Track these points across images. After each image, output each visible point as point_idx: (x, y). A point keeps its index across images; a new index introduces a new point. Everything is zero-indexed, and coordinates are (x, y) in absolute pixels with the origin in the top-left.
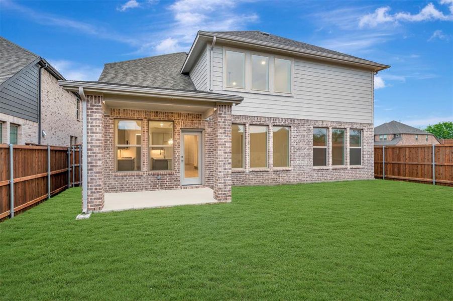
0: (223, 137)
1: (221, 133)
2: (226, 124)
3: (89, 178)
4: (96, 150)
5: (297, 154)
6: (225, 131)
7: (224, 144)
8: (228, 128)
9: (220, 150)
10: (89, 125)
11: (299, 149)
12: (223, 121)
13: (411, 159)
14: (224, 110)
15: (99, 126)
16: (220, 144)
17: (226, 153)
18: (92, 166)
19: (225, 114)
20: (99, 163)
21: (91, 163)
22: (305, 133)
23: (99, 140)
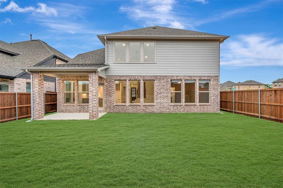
0: (92, 88)
1: (91, 86)
2: (93, 81)
3: (34, 106)
4: (36, 94)
5: (159, 96)
6: (93, 85)
7: (92, 91)
8: (94, 83)
9: (90, 94)
10: (34, 84)
11: (160, 93)
12: (91, 80)
13: (248, 99)
14: (92, 74)
15: (37, 85)
16: (90, 91)
17: (93, 95)
18: (35, 101)
19: (92, 76)
20: (38, 100)
21: (35, 100)
22: (164, 84)
23: (37, 90)
